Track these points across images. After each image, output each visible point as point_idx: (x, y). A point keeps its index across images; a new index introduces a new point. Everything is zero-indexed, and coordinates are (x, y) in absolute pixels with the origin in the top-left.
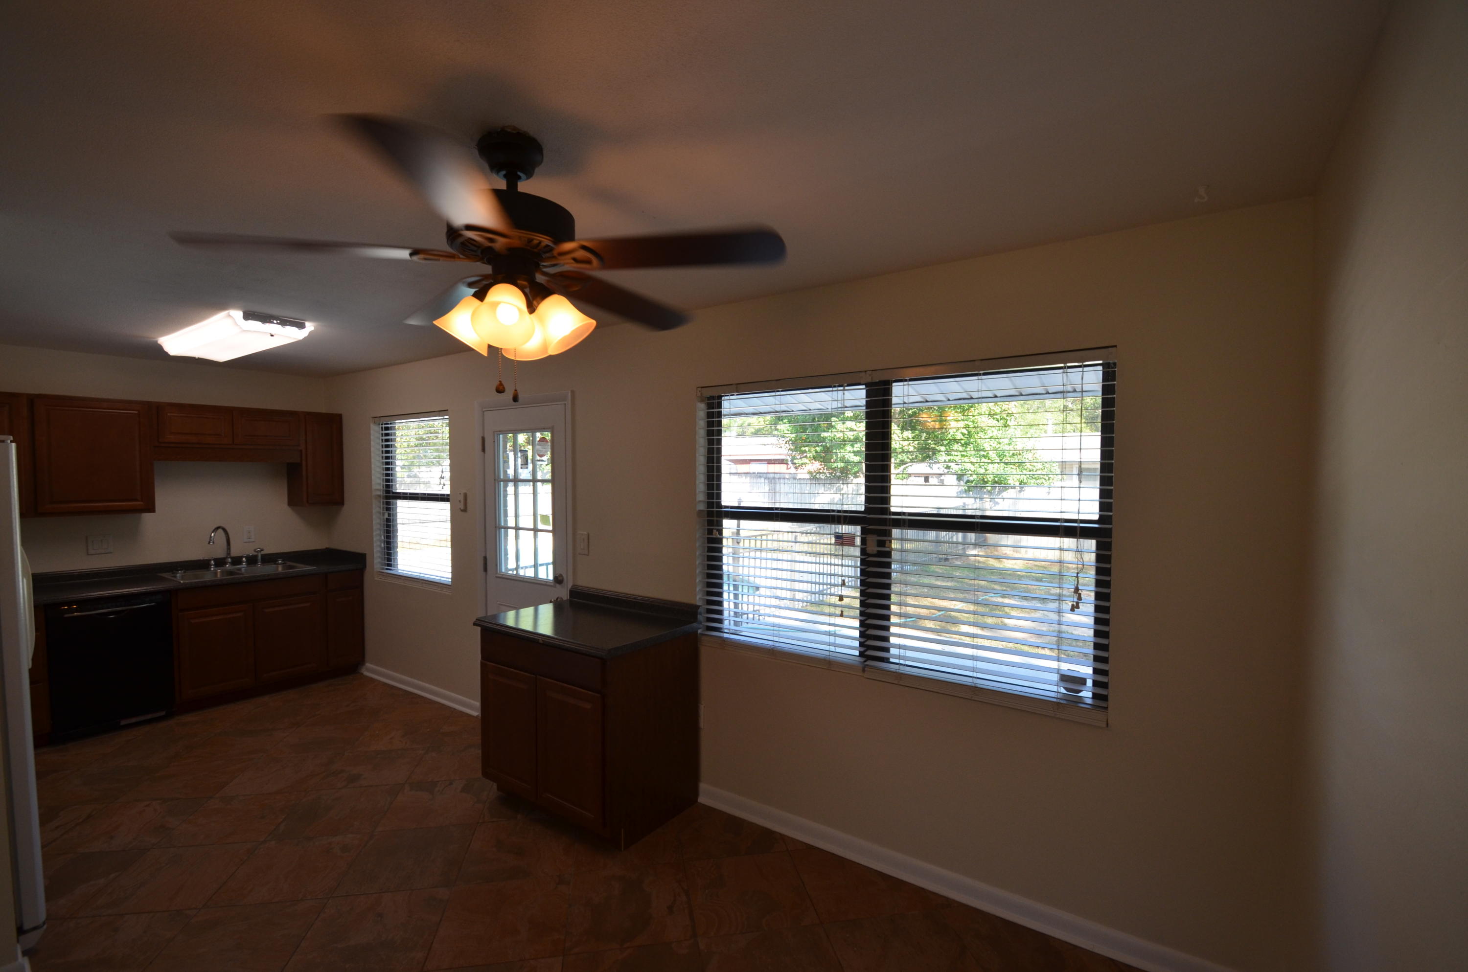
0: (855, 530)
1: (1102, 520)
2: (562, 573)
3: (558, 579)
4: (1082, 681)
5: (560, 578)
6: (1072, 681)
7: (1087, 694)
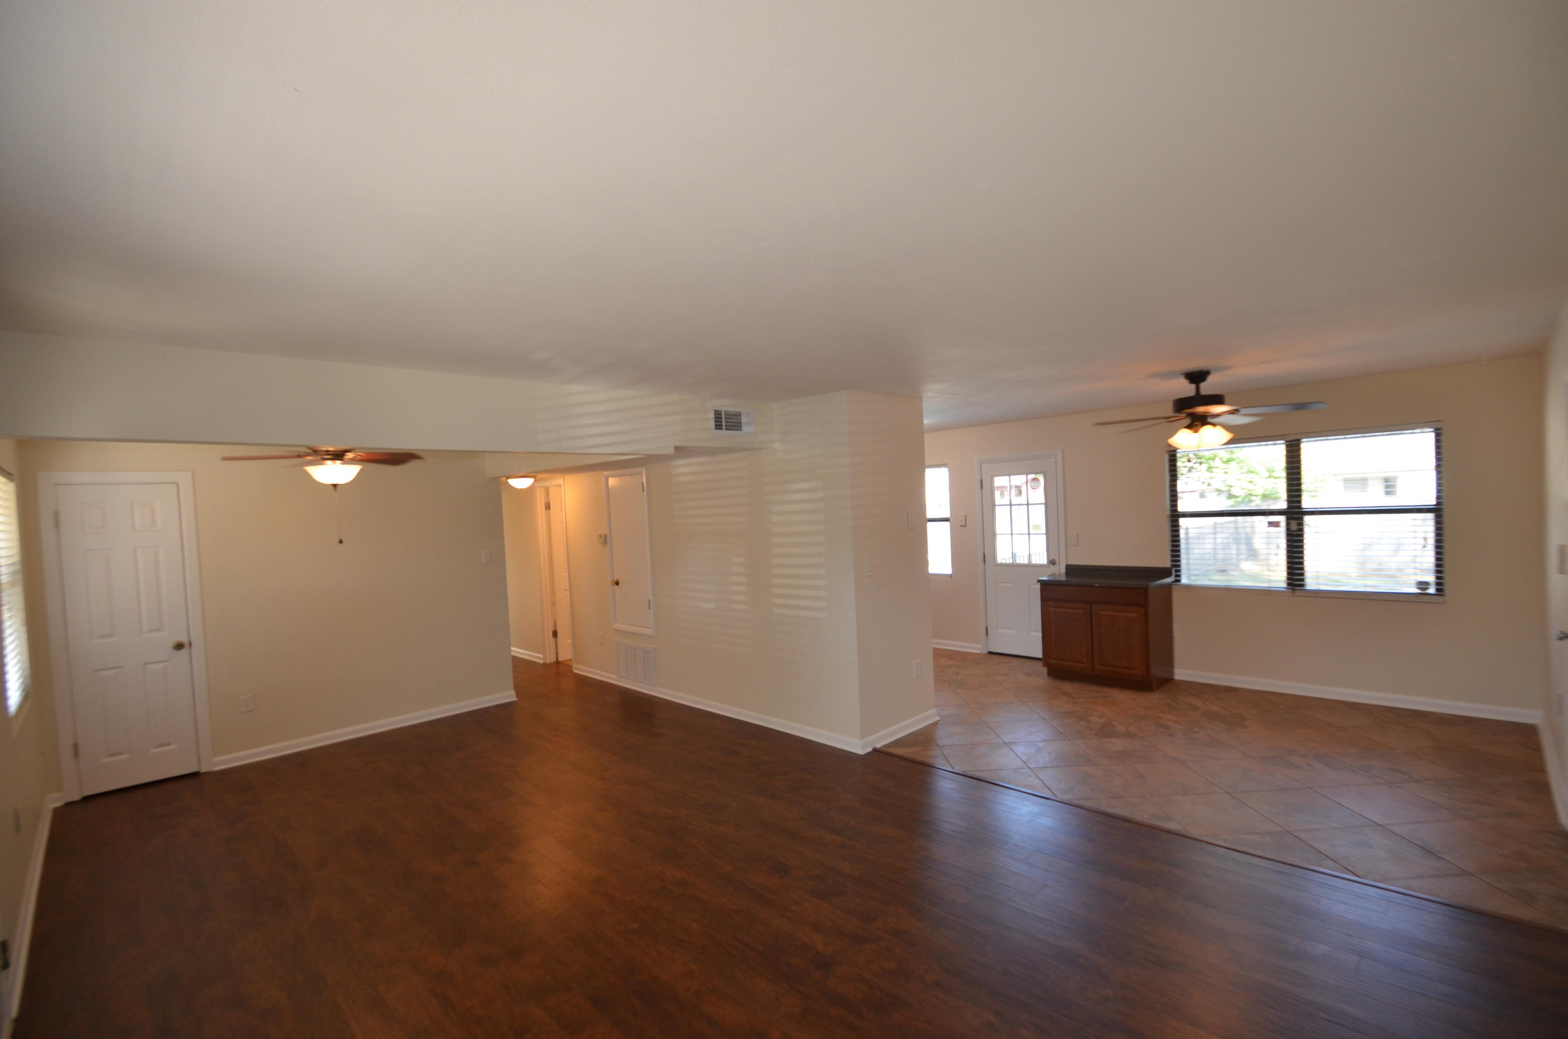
0: (1282, 519)
1: (1438, 504)
2: (1055, 558)
3: (1052, 562)
4: (1427, 583)
5: (1054, 561)
6: (1423, 585)
7: (1432, 590)
